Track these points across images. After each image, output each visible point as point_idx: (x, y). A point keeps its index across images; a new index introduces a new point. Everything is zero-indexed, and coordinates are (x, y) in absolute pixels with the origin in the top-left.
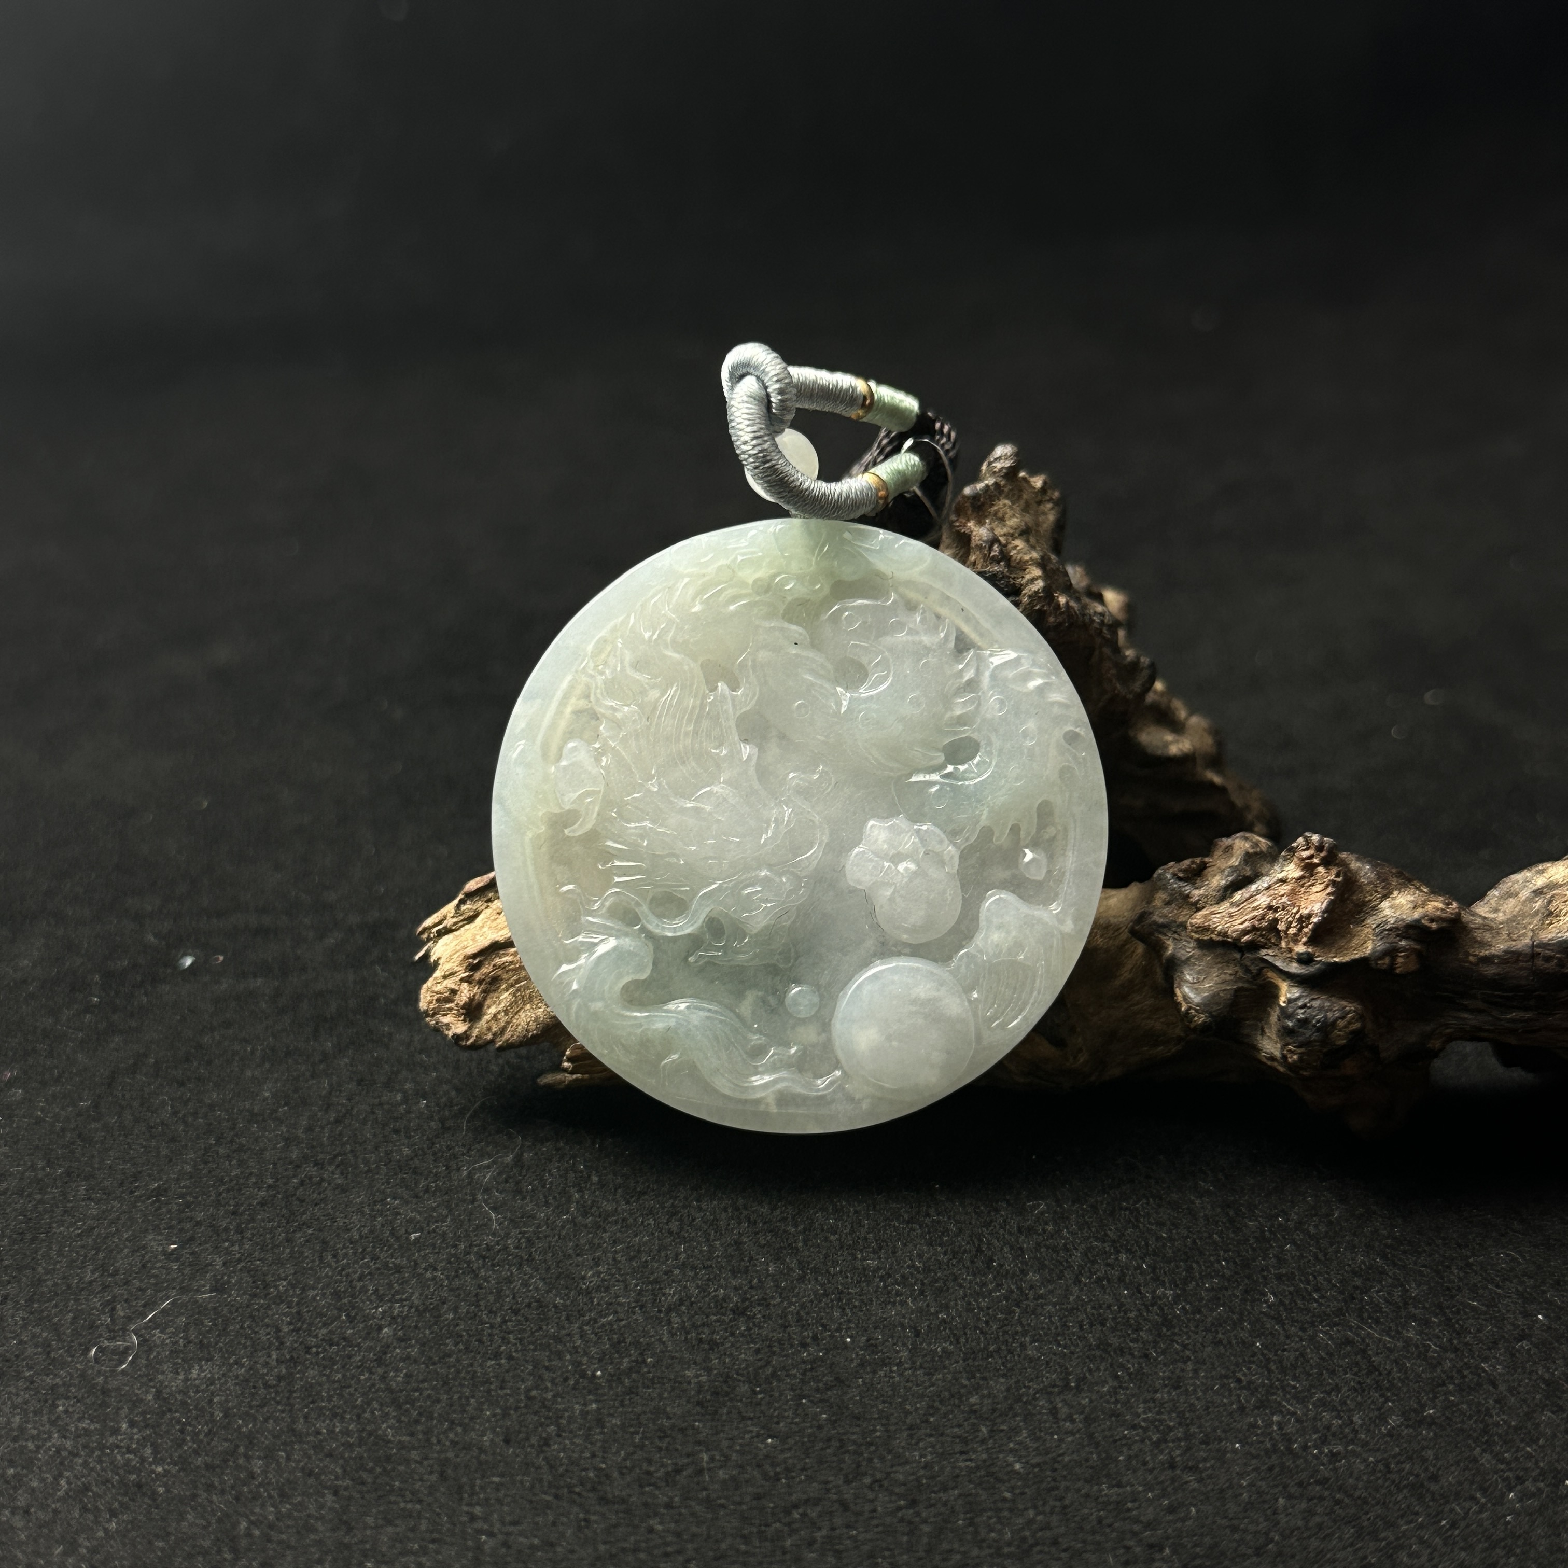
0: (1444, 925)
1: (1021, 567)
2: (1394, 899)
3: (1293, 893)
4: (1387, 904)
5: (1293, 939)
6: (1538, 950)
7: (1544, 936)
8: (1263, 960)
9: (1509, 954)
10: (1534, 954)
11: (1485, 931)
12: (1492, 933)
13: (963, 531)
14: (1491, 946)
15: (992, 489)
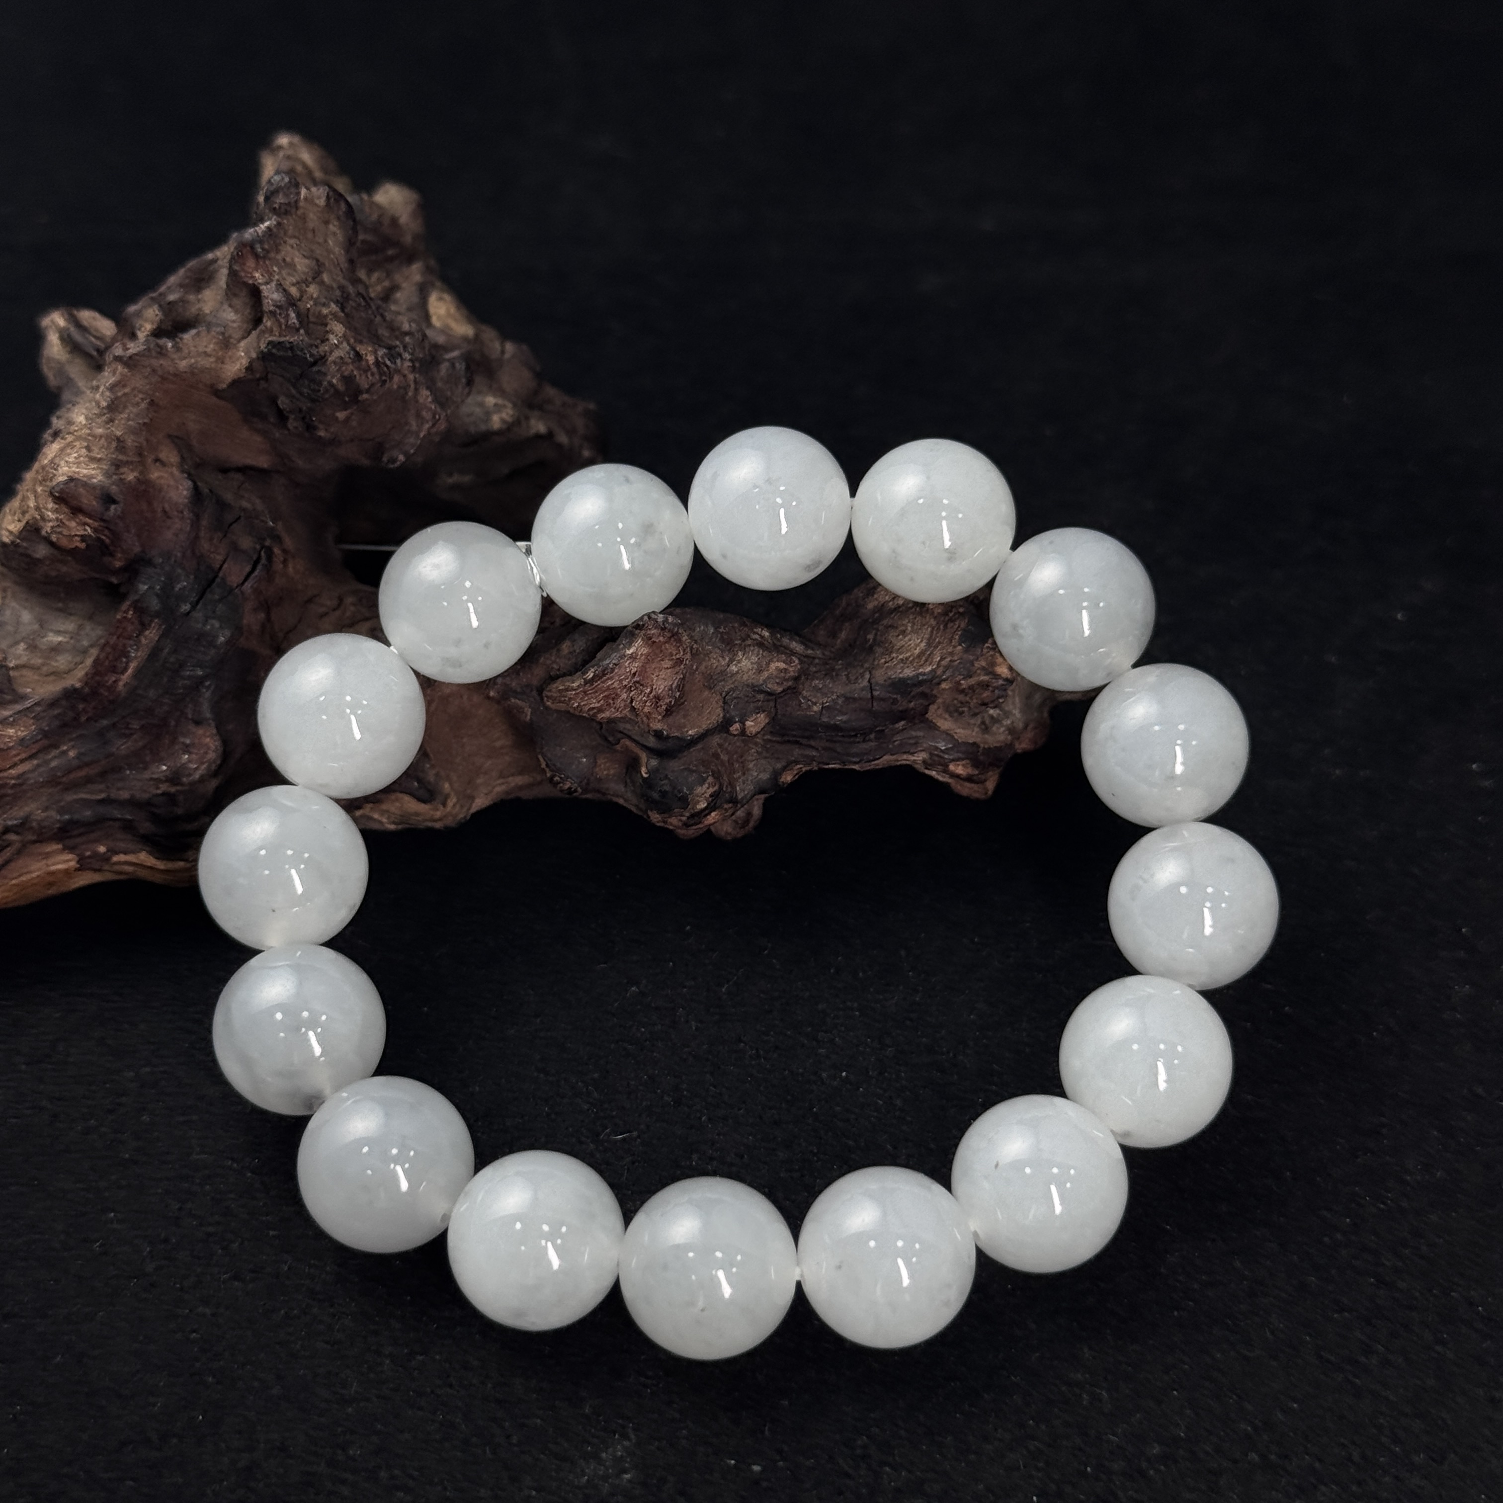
0: (790, 683)
1: (322, 321)
2: (739, 662)
3: (643, 671)
4: (734, 668)
5: (648, 716)
6: (876, 693)
7: (880, 676)
8: (621, 732)
9: (848, 699)
10: (872, 696)
11: (826, 675)
12: (832, 678)
13: (251, 282)
14: (833, 693)
15: (275, 230)
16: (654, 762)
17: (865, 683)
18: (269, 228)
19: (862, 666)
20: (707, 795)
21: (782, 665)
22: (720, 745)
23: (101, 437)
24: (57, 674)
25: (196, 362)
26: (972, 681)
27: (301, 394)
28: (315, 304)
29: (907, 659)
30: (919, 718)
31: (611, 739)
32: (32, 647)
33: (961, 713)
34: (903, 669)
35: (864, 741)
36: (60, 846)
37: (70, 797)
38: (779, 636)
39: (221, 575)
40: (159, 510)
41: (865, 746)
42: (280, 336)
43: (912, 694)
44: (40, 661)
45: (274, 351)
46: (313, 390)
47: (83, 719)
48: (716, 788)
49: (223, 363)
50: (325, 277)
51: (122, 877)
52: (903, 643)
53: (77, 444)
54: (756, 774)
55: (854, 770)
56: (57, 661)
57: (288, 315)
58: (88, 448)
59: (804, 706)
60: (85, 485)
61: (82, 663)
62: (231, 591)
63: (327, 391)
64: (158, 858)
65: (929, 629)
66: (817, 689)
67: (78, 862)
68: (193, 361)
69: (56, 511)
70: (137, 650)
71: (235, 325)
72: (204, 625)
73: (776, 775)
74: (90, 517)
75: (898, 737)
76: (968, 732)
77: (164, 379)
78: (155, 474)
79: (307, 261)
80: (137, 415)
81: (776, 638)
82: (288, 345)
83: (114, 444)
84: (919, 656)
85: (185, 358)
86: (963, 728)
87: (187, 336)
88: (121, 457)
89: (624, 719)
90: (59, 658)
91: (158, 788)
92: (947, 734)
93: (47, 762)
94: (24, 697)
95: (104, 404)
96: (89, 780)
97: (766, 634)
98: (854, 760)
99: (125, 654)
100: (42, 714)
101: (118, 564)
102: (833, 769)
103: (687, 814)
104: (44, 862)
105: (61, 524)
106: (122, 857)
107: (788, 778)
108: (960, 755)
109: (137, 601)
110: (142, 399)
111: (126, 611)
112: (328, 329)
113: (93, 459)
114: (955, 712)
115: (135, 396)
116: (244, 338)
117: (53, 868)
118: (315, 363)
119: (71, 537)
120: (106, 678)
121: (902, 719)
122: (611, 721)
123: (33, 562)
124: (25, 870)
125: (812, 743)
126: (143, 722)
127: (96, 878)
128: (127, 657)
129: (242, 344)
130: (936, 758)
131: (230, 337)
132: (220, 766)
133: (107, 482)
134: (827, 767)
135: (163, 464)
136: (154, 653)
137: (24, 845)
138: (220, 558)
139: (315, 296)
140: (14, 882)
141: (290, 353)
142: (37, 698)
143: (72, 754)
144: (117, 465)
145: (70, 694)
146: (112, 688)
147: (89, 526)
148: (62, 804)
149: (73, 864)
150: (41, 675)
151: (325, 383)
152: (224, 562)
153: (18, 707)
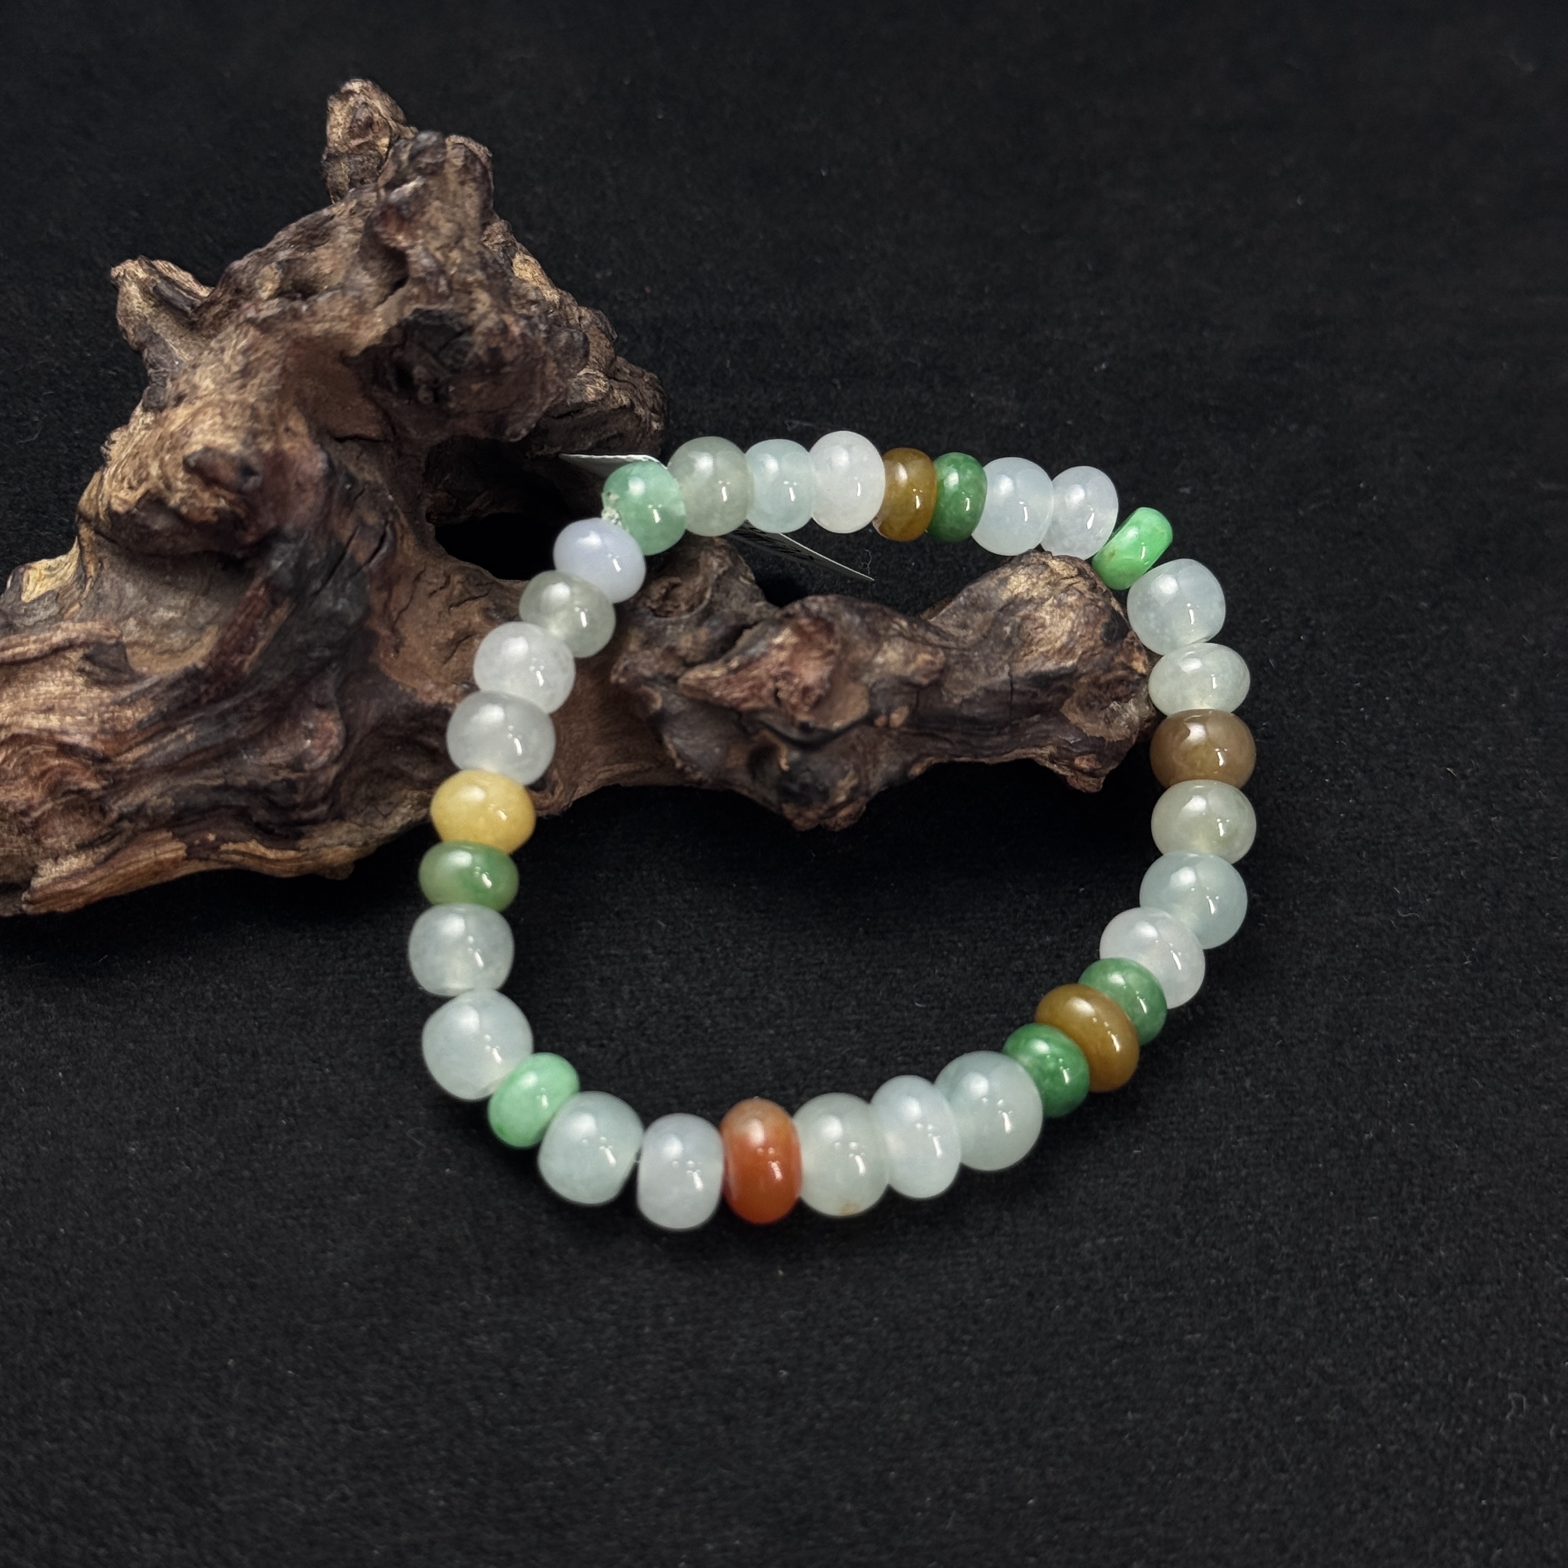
0: (935, 677)
1: (467, 289)
2: (885, 652)
3: (791, 661)
4: (880, 659)
5: (794, 707)
6: (1017, 687)
7: (1021, 670)
8: (762, 723)
9: (989, 692)
10: (1013, 691)
11: (965, 667)
12: (971, 670)
13: (393, 245)
14: (973, 685)
15: (421, 192)
16: (796, 755)
17: (1004, 676)
18: (416, 190)
19: (1001, 659)
20: (848, 788)
21: (928, 657)
22: (858, 737)
23: (235, 403)
24: (172, 653)
25: (331, 327)
26: (1110, 676)
27: (442, 364)
28: (460, 271)
29: (1048, 652)
30: (1051, 712)
31: (750, 729)
32: (143, 624)
33: (1091, 707)
34: (1043, 663)
35: (999, 734)
36: (170, 834)
37: (185, 782)
38: (915, 626)
39: (349, 551)
40: (294, 482)
41: (999, 739)
42: (429, 303)
43: (1053, 687)
44: (152, 639)
45: (421, 319)
46: (456, 361)
47: (204, 700)
48: (854, 782)
49: (358, 328)
50: (466, 243)
51: (228, 866)
52: (1041, 636)
53: (210, 411)
54: (885, 766)
55: (982, 764)
56: (169, 638)
57: (437, 284)
58: (222, 415)
59: (946, 699)
60: (223, 455)
61: (198, 640)
62: (359, 569)
63: (471, 362)
64: (268, 847)
65: (1069, 623)
66: (958, 682)
67: (187, 851)
68: (327, 325)
69: (189, 481)
70: (266, 630)
71: (371, 289)
72: (335, 604)
73: (907, 766)
74: (227, 487)
75: (1030, 732)
76: (1095, 726)
77: (296, 343)
78: (287, 446)
79: (450, 225)
80: (270, 381)
81: (913, 629)
82: (437, 314)
83: (248, 412)
84: (1060, 650)
85: (319, 322)
86: (1092, 722)
87: (322, 300)
88: (256, 425)
89: (767, 710)
90: (172, 635)
91: (277, 774)
92: (1077, 728)
93: (163, 747)
94: (142, 677)
95: (235, 368)
96: (204, 764)
97: (904, 624)
98: (986, 753)
99: (252, 632)
100: (161, 696)
101: (250, 539)
102: (963, 763)
103: (825, 807)
104: (152, 851)
105: (194, 495)
106: (231, 846)
107: (917, 770)
108: (1087, 749)
109: (271, 578)
110: (276, 364)
111: (256, 589)
112: (473, 296)
113: (228, 428)
114: (1086, 706)
115: (268, 360)
116: (379, 303)
117: (162, 857)
118: (460, 334)
119: (202, 510)
120: (232, 658)
121: (1037, 713)
122: (754, 712)
123: (149, 535)
124: (133, 860)
125: (948, 736)
126: (266, 705)
127: (201, 867)
128: (256, 636)
129: (380, 309)
130: (1064, 752)
131: (366, 302)
132: (342, 753)
133: (247, 453)
134: (956, 759)
135: (295, 434)
136: (282, 632)
137: (135, 834)
138: (347, 534)
139: (458, 261)
140: (121, 872)
141: (437, 323)
142: (155, 678)
143: (189, 738)
144: (254, 434)
145: (192, 675)
146: (237, 670)
147: (224, 498)
148: (178, 790)
149: (182, 853)
150: (153, 653)
151: (470, 355)
152: (351, 538)
153: (136, 688)
